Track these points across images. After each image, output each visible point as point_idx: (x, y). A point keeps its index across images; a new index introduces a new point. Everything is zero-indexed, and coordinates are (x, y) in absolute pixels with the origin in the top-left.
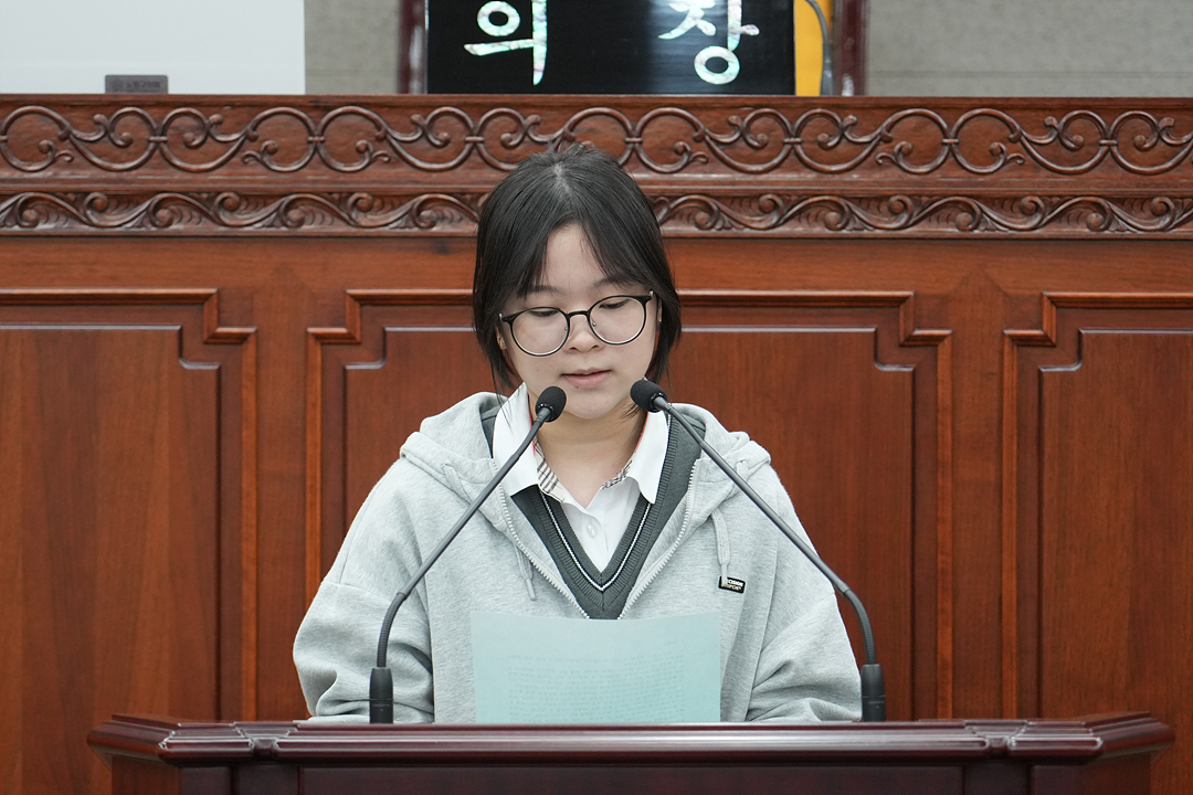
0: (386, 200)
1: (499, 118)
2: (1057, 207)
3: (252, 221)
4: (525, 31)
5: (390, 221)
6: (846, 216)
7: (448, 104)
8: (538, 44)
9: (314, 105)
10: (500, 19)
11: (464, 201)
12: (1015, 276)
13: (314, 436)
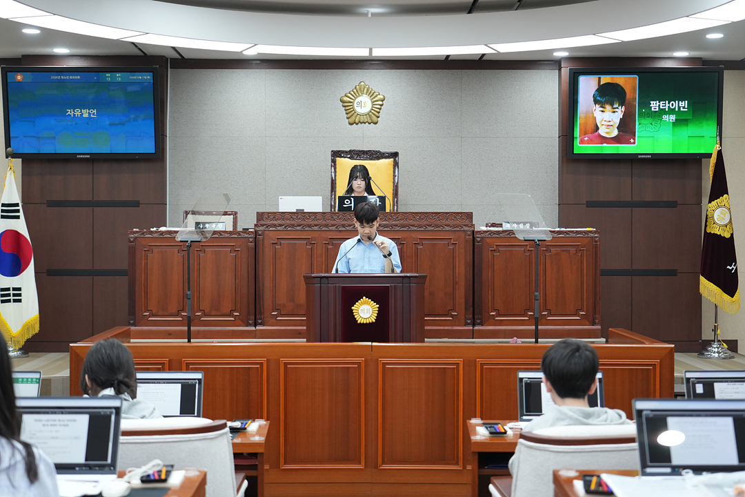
0: (333, 225)
1: (347, 215)
2: (420, 226)
3: (316, 228)
4: (351, 203)
5: (334, 228)
6: (392, 227)
7: (341, 213)
8: (352, 205)
9: (324, 213)
10: (347, 202)
11: (343, 226)
12: (414, 235)
13: (324, 256)
